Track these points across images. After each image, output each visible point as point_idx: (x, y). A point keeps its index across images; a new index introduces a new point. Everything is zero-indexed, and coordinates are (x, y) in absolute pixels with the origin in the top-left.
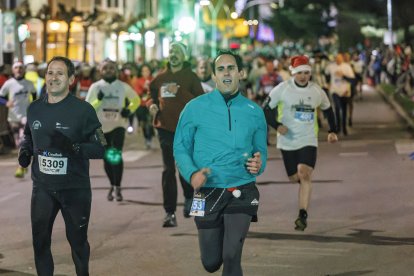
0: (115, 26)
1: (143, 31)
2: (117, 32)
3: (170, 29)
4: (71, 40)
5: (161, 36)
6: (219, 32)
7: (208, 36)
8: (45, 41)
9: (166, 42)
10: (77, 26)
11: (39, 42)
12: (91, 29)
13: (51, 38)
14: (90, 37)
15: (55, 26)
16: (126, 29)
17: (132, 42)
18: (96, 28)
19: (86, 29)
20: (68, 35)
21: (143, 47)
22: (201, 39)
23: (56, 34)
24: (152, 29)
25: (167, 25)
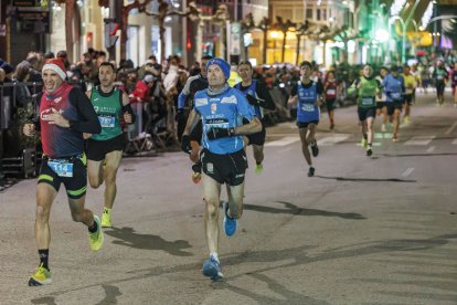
0: (322, 35)
1: (345, 40)
2: (324, 40)
3: (368, 38)
4: (287, 46)
5: (361, 44)
6: (408, 42)
7: (399, 45)
8: (266, 47)
9: (365, 48)
10: (291, 35)
11: (261, 47)
12: (302, 37)
13: (271, 45)
14: (302, 45)
15: (275, 35)
16: (332, 38)
17: (337, 49)
18: (306, 37)
19: (299, 37)
20: (284, 42)
21: (345, 53)
22: (393, 47)
23: (275, 42)
24: (352, 38)
25: (365, 35)
